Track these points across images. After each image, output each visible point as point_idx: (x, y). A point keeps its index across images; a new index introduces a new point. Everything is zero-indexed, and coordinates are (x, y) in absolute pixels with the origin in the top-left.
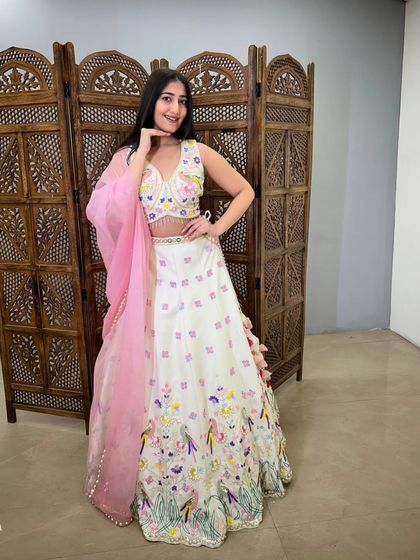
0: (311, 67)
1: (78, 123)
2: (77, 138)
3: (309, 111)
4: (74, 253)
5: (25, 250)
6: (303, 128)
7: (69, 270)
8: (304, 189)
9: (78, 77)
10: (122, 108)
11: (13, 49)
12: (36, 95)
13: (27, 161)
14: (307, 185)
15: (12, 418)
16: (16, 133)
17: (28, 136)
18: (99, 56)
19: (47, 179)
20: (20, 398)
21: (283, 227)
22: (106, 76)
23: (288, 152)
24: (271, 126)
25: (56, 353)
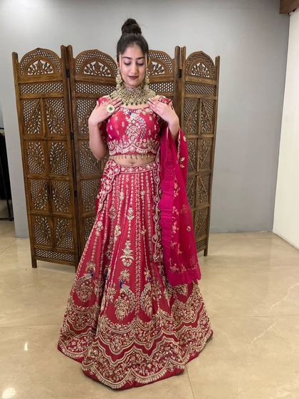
0: (218, 59)
1: (74, 94)
2: (73, 101)
3: (216, 87)
4: (70, 170)
5: (43, 167)
6: (211, 97)
7: (68, 179)
8: (211, 136)
9: (74, 65)
10: (100, 84)
11: (38, 49)
12: (51, 76)
13: (45, 115)
14: (213, 133)
15: (34, 265)
16: (40, 98)
17: (46, 100)
18: (86, 53)
19: (56, 126)
20: (39, 253)
21: (196, 159)
22: (91, 65)
23: (201, 112)
24: (189, 96)
25: (60, 227)
